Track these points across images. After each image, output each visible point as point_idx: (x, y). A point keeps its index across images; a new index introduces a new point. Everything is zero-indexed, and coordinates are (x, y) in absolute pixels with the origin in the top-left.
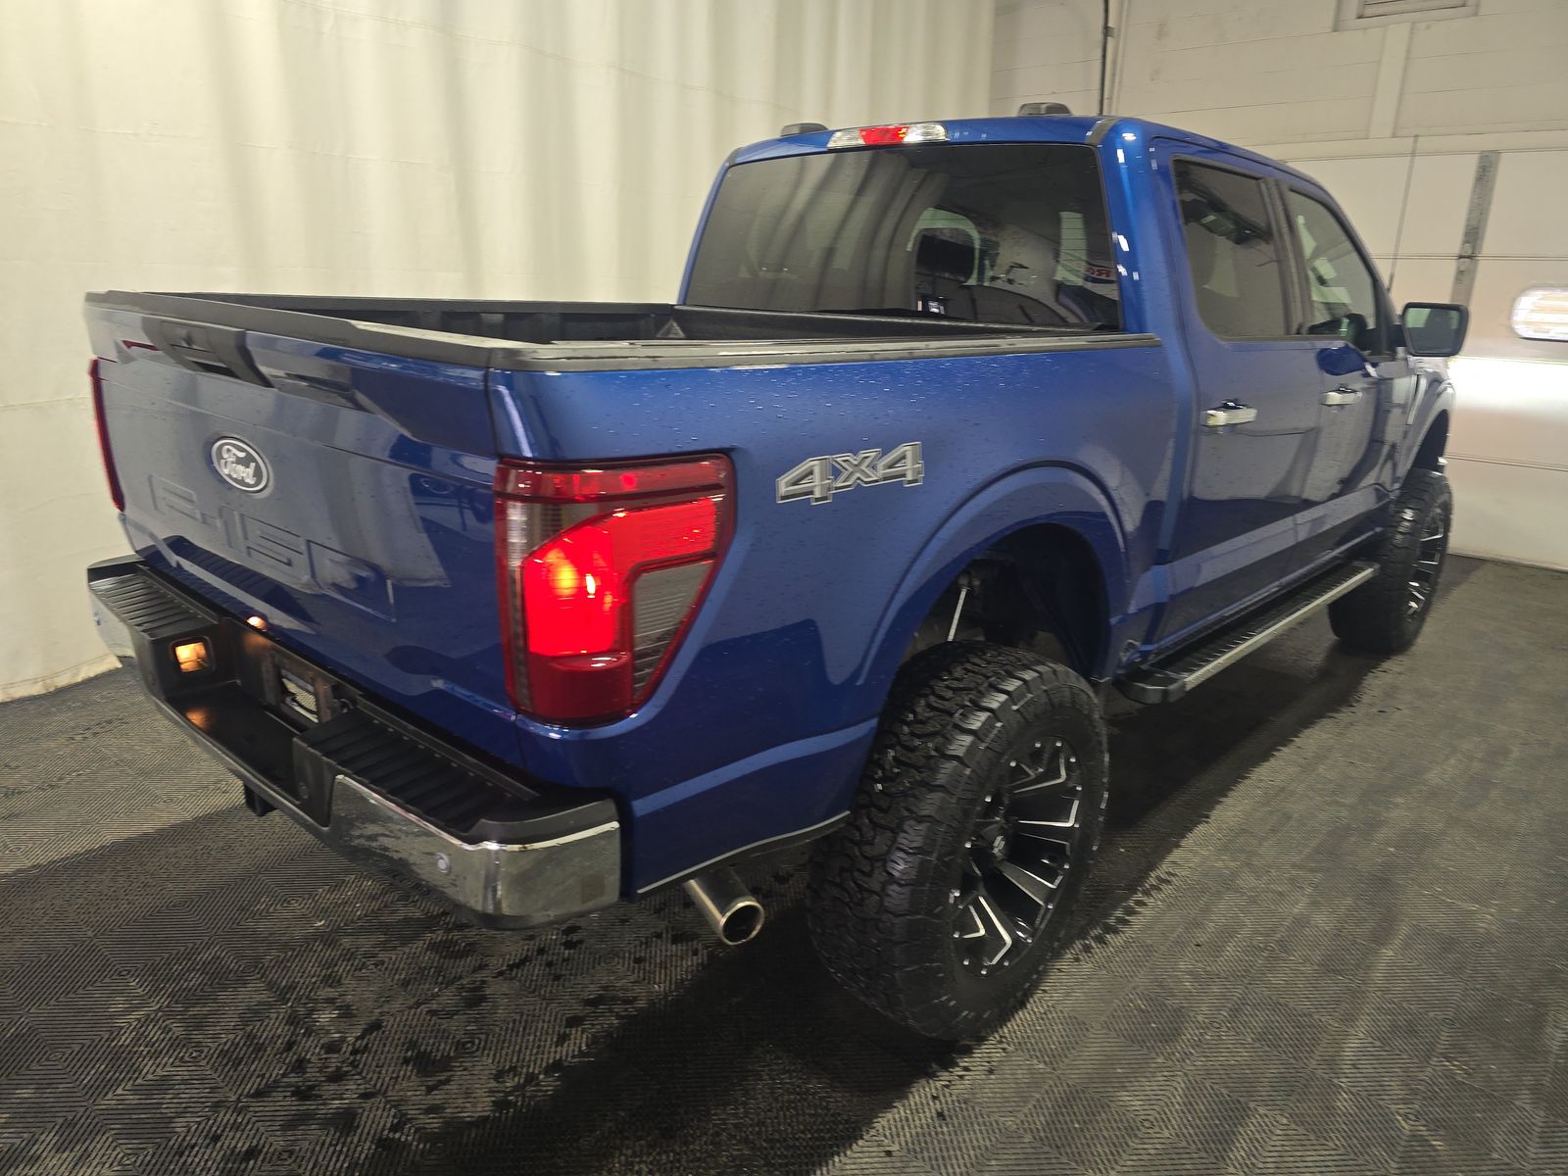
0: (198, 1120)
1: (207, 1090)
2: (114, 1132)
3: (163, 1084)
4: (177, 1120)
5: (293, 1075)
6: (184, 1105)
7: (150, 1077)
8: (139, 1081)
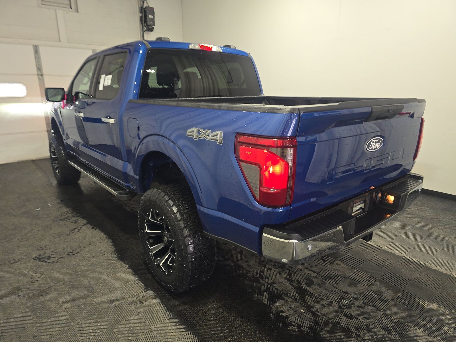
0: (392, 318)
1: (382, 319)
2: (406, 333)
3: (385, 329)
4: (395, 322)
5: (369, 304)
6: (389, 322)
7: (384, 332)
8: (387, 334)
